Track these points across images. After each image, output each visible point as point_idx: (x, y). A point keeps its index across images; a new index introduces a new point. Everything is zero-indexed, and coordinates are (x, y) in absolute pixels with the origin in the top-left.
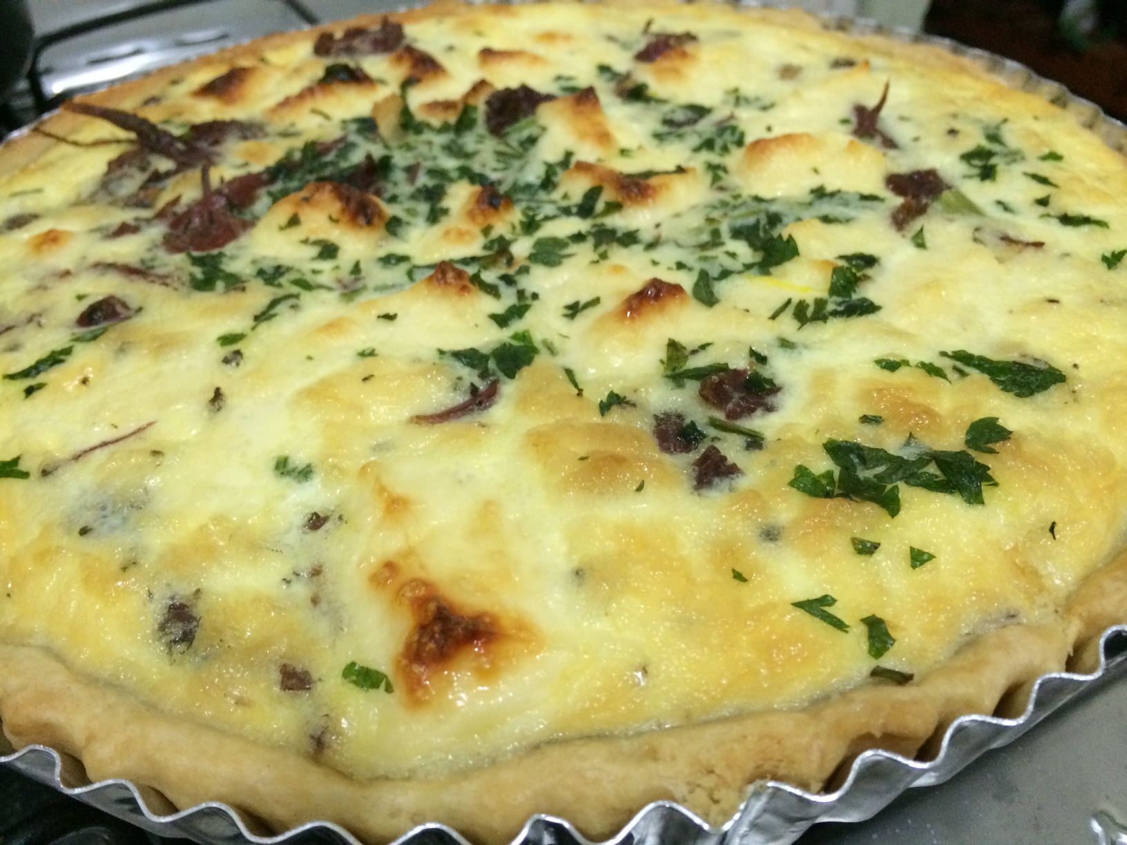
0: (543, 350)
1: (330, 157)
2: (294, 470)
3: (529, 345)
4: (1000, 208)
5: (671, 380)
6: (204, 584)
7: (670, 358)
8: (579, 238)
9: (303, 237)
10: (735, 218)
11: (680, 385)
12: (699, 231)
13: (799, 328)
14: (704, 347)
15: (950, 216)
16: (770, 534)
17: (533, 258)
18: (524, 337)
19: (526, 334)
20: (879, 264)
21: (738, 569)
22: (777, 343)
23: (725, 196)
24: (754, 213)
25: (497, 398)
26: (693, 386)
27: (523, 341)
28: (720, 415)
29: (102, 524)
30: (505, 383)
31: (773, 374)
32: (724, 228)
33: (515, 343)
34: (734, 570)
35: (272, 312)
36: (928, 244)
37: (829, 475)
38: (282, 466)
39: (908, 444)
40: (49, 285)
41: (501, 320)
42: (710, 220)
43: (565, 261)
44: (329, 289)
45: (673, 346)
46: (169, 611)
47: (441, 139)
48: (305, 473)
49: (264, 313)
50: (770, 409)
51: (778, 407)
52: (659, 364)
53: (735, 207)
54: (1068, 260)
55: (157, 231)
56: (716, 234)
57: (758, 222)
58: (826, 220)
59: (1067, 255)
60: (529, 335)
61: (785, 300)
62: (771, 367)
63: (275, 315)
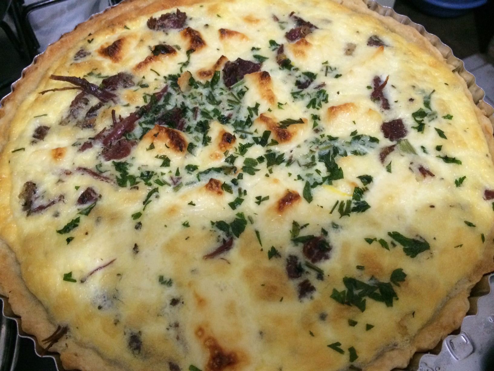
0: (249, 222)
1: (161, 102)
2: (166, 281)
3: (243, 219)
4: (422, 150)
5: (293, 241)
6: (141, 329)
7: (293, 230)
8: (261, 159)
9: (156, 155)
10: (321, 150)
11: (297, 245)
12: (307, 156)
13: (340, 218)
14: (306, 226)
15: (403, 153)
16: (323, 317)
17: (244, 169)
18: (241, 215)
19: (242, 214)
20: (373, 182)
21: (312, 331)
22: (331, 225)
23: (318, 136)
24: (328, 147)
25: (232, 246)
26: (301, 245)
27: (241, 217)
28: (310, 261)
29: (105, 304)
30: (235, 239)
31: (329, 240)
32: (317, 155)
33: (238, 218)
34: (310, 331)
35: (150, 199)
36: (392, 170)
37: (344, 292)
38: (161, 280)
39: (371, 279)
40: (64, 180)
41: (233, 205)
42: (311, 151)
43: (257, 173)
44: (170, 185)
45: (295, 224)
46: (131, 338)
47: (205, 92)
48: (169, 283)
49: (146, 200)
50: (327, 258)
51: (329, 257)
52: (289, 232)
53: (321, 143)
54: (442, 181)
55: (98, 147)
56: (313, 158)
57: (329, 152)
58: (355, 153)
59: (443, 179)
60: (243, 215)
61: (336, 201)
62: (329, 237)
63: (150, 201)
